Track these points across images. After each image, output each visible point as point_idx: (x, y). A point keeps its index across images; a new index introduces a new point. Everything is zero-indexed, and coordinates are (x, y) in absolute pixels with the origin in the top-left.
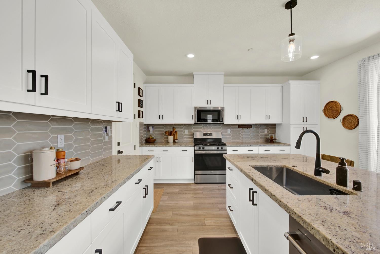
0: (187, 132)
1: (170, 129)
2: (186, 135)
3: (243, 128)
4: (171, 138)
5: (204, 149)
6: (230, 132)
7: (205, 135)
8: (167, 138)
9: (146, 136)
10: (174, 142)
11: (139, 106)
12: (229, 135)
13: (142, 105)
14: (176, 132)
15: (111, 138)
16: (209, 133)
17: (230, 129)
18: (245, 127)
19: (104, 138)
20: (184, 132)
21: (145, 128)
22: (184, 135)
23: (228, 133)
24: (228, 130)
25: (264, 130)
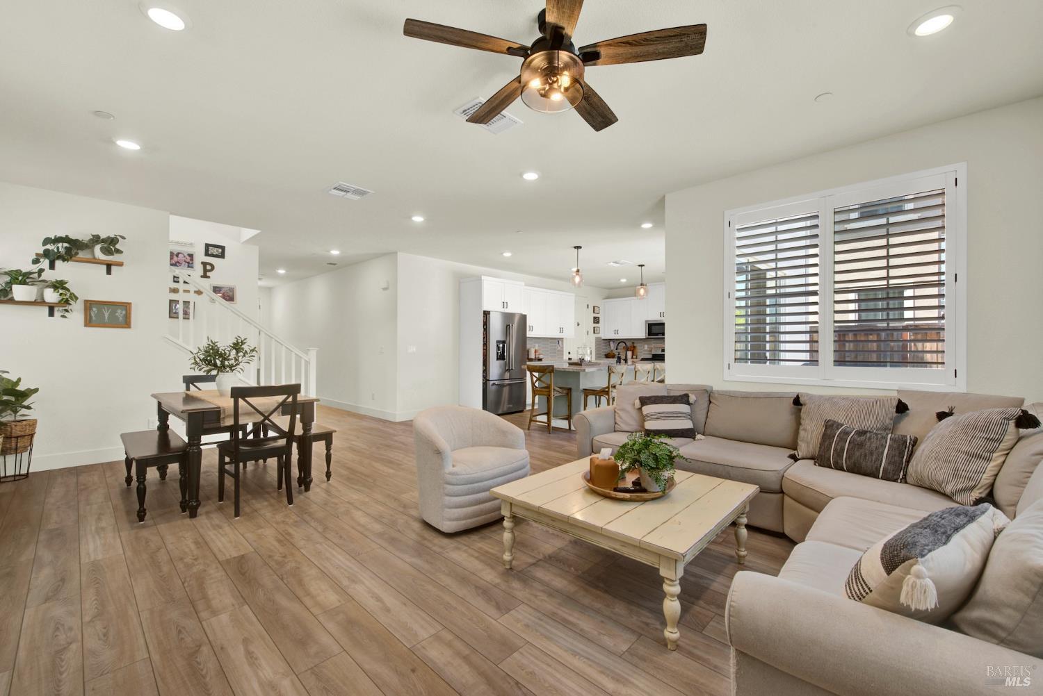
0: (646, 347)
2: (646, 350)
9: (607, 351)
10: (632, 358)
11: (594, 323)
13: (599, 321)
14: (634, 347)
15: (562, 348)
20: (643, 347)
21: (604, 343)
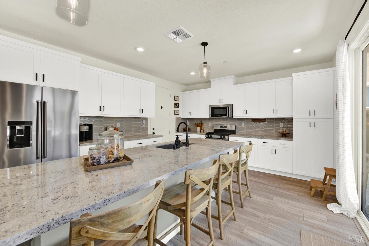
0: (210, 124)
1: (199, 122)
2: (210, 126)
3: (255, 122)
4: (198, 129)
5: (212, 137)
6: (244, 125)
7: (222, 127)
8: (196, 128)
10: (201, 132)
11: (175, 107)
12: (243, 128)
13: (178, 106)
14: (202, 124)
16: (225, 125)
17: (244, 122)
18: (257, 121)
19: (142, 125)
20: (208, 124)
22: (208, 127)
23: (242, 126)
24: (242, 123)
25: (279, 124)
